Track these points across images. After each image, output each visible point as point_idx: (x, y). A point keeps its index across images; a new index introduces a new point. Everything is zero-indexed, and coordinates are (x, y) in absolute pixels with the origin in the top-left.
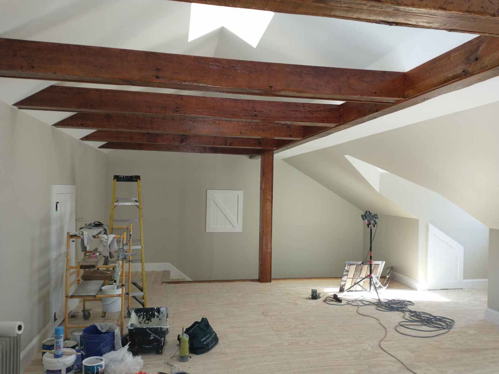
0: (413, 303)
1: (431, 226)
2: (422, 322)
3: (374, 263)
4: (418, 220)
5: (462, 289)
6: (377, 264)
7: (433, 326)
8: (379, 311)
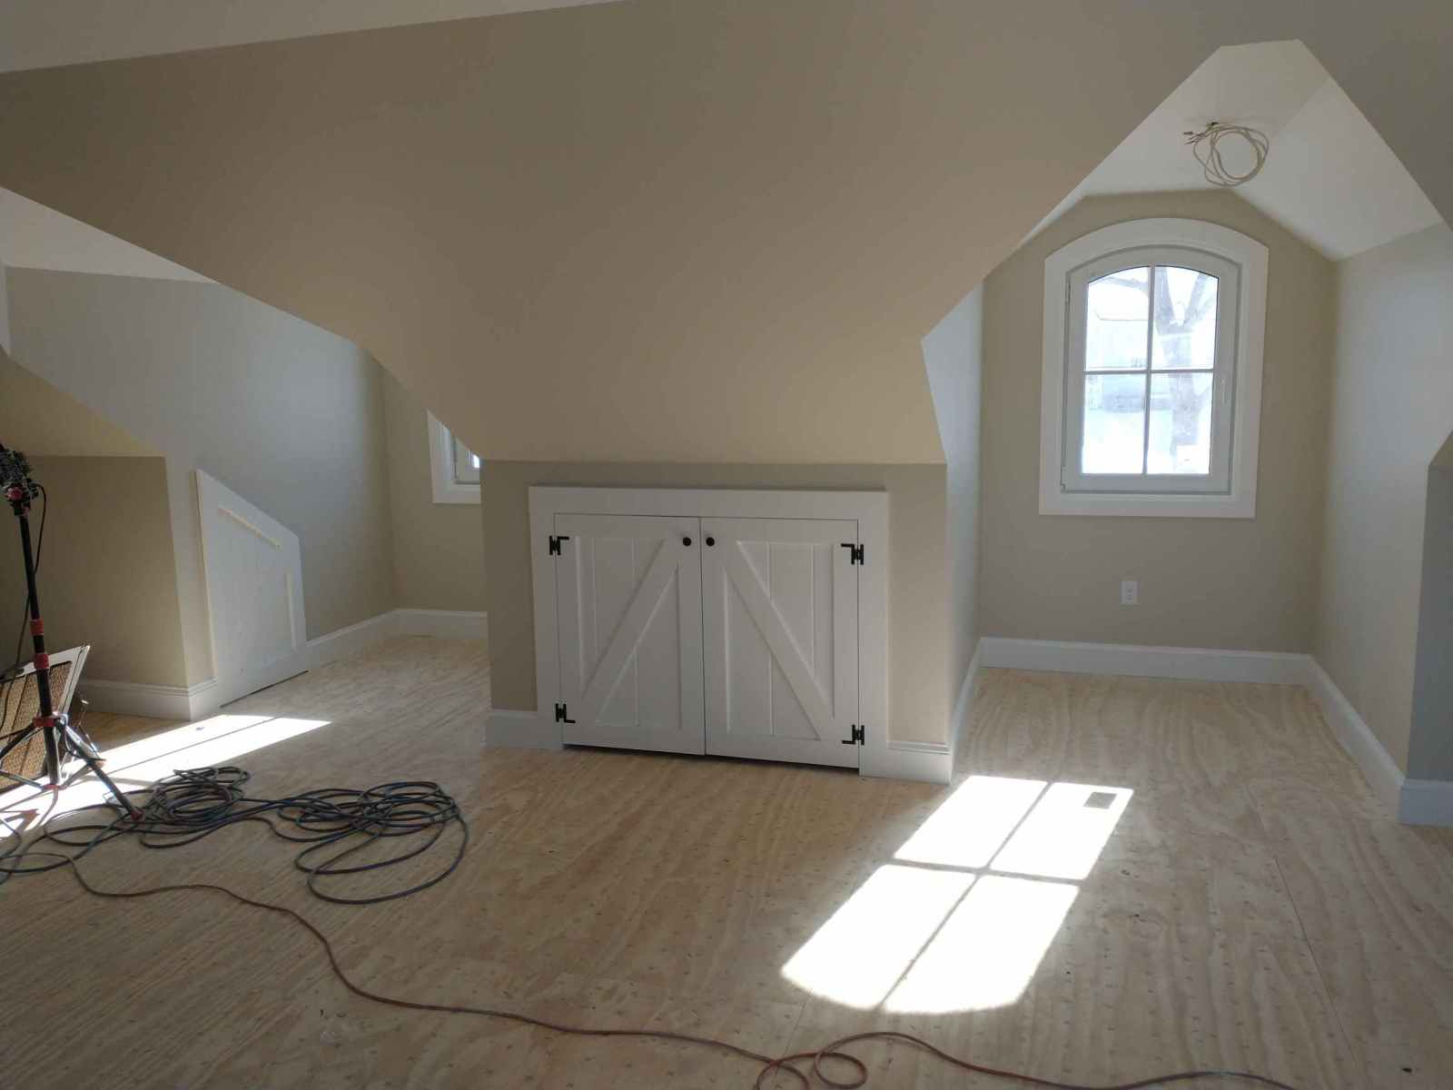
0: (245, 773)
1: (204, 479)
2: (363, 831)
3: (54, 659)
4: (161, 460)
5: (307, 672)
6: (60, 665)
7: (405, 830)
8: (161, 853)
